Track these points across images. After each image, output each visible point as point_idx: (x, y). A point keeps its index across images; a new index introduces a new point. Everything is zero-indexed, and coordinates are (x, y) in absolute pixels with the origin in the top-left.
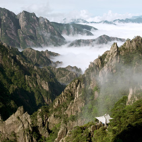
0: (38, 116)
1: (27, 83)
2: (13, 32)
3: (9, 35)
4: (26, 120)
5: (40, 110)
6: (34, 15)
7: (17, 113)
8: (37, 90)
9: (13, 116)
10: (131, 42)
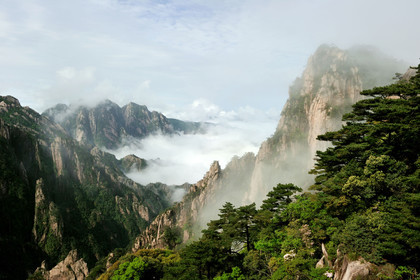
0: (108, 264)
1: (117, 209)
2: (113, 131)
3: (107, 135)
4: (81, 270)
5: (111, 254)
6: (145, 108)
7: (68, 259)
8: (130, 220)
9: (61, 264)
10: (240, 160)
